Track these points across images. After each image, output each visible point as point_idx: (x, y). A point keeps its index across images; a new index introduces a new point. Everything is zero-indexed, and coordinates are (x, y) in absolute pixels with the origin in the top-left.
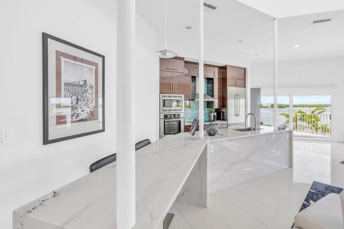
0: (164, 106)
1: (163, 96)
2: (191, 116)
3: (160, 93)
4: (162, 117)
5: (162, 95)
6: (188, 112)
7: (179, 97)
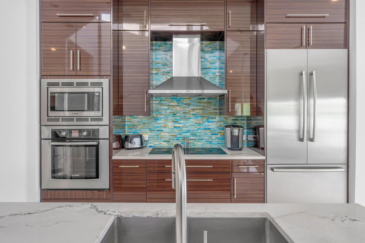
0: (53, 109)
1: (49, 84)
2: (172, 134)
3: (42, 76)
4: (47, 133)
5: (45, 81)
6: (162, 125)
7: (93, 84)
